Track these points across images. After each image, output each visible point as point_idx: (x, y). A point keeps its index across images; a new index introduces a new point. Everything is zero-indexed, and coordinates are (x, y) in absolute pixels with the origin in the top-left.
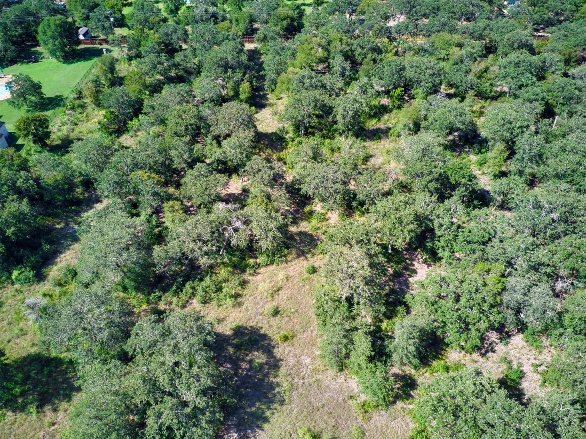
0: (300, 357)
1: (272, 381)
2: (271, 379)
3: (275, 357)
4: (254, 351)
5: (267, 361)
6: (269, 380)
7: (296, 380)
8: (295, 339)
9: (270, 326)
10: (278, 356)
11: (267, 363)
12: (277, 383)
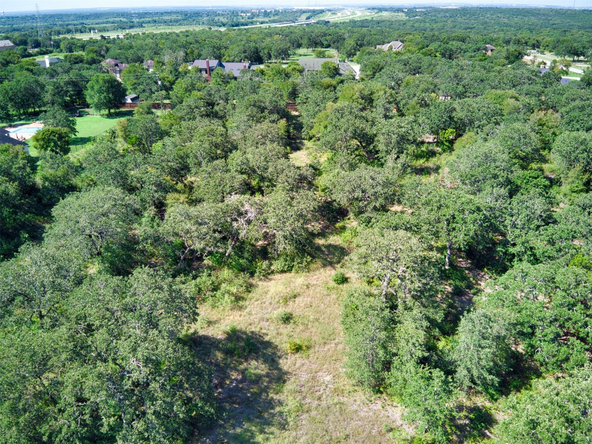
0: (316, 372)
1: (272, 398)
2: (271, 395)
3: (280, 370)
4: (252, 359)
5: (268, 373)
6: (268, 396)
7: (308, 400)
8: (311, 351)
9: (278, 334)
10: (285, 368)
11: (267, 375)
12: (279, 401)
